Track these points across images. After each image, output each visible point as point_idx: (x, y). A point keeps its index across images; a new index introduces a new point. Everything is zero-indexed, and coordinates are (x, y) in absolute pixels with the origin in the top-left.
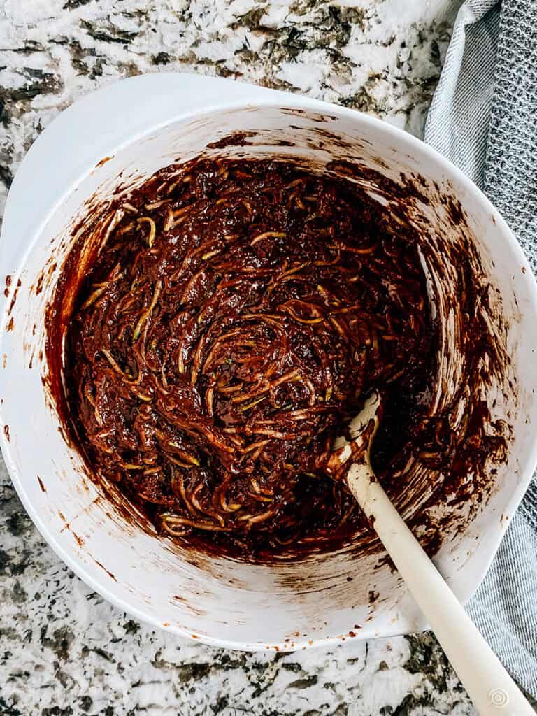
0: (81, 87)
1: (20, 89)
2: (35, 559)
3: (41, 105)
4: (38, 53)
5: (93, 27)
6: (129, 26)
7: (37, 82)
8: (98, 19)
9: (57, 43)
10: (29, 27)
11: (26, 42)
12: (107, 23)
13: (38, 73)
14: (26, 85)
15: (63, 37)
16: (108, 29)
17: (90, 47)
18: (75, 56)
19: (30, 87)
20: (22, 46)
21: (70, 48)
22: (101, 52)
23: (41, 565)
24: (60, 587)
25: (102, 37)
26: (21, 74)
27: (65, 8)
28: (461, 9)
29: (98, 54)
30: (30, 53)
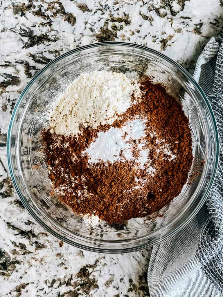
4: (10, 67)
5: (35, 57)
6: (52, 57)
7: (9, 80)
8: (37, 53)
9: (19, 63)
10: (7, 56)
11: (5, 62)
12: (41, 55)
13: (9, 76)
14: (4, 81)
15: (22, 61)
16: (42, 58)
17: (33, 66)
18: (26, 69)
19: (6, 82)
20: (4, 64)
21: (24, 65)
22: (38, 68)
25: (39, 62)
26: (2, 76)
27: (23, 48)
28: (199, 57)
29: (37, 69)
30: (7, 67)
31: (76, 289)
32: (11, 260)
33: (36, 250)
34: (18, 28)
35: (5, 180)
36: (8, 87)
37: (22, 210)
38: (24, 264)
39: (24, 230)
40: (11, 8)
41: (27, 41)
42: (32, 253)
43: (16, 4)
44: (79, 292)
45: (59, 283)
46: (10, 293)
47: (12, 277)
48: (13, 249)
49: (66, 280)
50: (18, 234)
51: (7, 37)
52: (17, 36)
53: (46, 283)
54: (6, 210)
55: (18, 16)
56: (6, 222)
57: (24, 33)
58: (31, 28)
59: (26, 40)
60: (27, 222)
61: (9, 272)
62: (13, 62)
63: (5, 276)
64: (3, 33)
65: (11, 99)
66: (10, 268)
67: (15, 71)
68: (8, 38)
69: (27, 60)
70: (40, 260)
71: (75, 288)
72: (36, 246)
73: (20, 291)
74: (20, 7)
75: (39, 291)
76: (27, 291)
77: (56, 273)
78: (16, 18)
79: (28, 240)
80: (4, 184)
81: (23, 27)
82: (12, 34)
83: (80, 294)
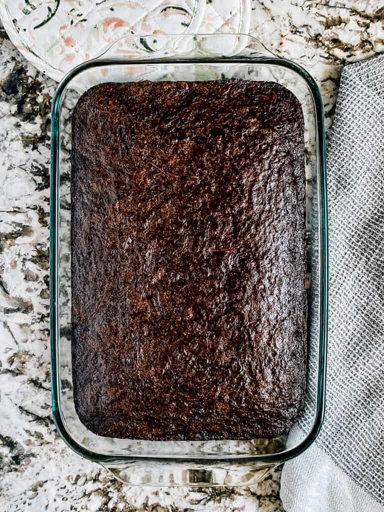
31: (106, 486)
32: (25, 453)
33: (56, 439)
34: (29, 165)
35: (16, 354)
36: (17, 239)
37: (37, 391)
38: (41, 457)
39: (40, 416)
40: (19, 139)
41: (41, 182)
42: (51, 443)
43: (27, 135)
44: (109, 490)
45: (85, 479)
46: (25, 493)
47: (26, 473)
48: (27, 439)
49: (94, 476)
50: (33, 421)
51: (16, 176)
52: (28, 175)
53: (69, 479)
54: (17, 391)
55: (29, 149)
56: (18, 405)
57: (37, 172)
58: (45, 164)
59: (39, 179)
60: (44, 405)
61: (23, 467)
62: (24, 207)
63: (17, 473)
64: (9, 171)
65: (22, 253)
66: (23, 462)
67: (27, 219)
68: (17, 178)
69: (41, 204)
70: (61, 451)
71: (104, 485)
72: (56, 435)
73: (37, 491)
74: (30, 138)
75: (60, 490)
76: (45, 491)
77: (81, 467)
78: (27, 152)
79: (46, 428)
80: (15, 359)
81: (35, 164)
82: (22, 172)
83: (110, 492)
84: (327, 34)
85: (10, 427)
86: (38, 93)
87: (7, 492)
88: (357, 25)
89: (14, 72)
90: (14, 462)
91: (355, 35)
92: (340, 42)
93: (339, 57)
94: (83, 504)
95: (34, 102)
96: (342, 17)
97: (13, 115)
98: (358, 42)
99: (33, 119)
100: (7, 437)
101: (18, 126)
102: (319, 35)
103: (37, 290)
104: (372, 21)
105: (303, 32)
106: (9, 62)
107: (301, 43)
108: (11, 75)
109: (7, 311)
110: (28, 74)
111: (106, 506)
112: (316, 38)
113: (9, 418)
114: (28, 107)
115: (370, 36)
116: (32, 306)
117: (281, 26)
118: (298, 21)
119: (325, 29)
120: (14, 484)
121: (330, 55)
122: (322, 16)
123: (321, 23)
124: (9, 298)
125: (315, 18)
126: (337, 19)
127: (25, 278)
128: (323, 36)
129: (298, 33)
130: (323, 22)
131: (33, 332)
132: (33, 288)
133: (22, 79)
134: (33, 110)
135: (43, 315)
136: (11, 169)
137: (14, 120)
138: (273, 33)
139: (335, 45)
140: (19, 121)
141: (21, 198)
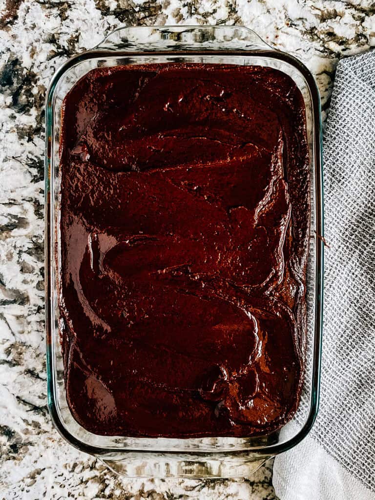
0: (38, 225)
1: (5, 225)
2: (3, 480)
3: (17, 234)
23: (6, 483)
24: (16, 496)
84: (322, 27)
85: (8, 416)
86: (33, 84)
87: (5, 480)
88: (352, 19)
89: (9, 63)
90: (12, 450)
91: (350, 28)
92: (335, 35)
93: (334, 51)
94: (81, 490)
95: (29, 93)
96: (338, 11)
97: (9, 107)
98: (353, 35)
99: (29, 111)
100: (5, 426)
101: (13, 117)
102: (315, 28)
103: (32, 281)
104: (367, 15)
105: (298, 25)
106: (3, 53)
107: (296, 36)
108: (6, 67)
109: (4, 303)
110: (23, 65)
111: (102, 493)
112: (312, 31)
113: (6, 408)
114: (23, 99)
115: (365, 29)
116: (28, 297)
117: (276, 19)
118: (294, 14)
119: (321, 22)
120: (12, 471)
121: (325, 48)
122: (317, 9)
123: (317, 16)
124: (5, 290)
125: (310, 11)
126: (332, 12)
127: (21, 270)
128: (318, 29)
129: (293, 26)
130: (318, 15)
131: (29, 323)
132: (29, 280)
133: (17, 70)
134: (28, 101)
135: (39, 306)
136: (6, 161)
137: (9, 112)
138: (268, 26)
139: (330, 39)
140: (14, 112)
141: (17, 190)
